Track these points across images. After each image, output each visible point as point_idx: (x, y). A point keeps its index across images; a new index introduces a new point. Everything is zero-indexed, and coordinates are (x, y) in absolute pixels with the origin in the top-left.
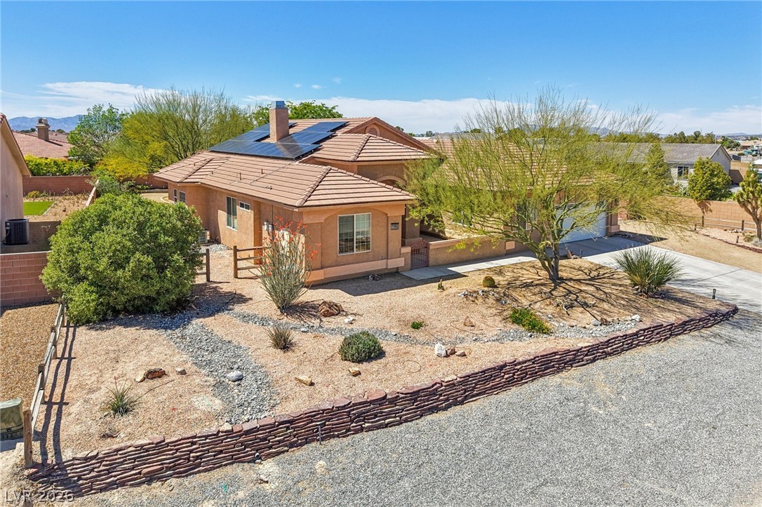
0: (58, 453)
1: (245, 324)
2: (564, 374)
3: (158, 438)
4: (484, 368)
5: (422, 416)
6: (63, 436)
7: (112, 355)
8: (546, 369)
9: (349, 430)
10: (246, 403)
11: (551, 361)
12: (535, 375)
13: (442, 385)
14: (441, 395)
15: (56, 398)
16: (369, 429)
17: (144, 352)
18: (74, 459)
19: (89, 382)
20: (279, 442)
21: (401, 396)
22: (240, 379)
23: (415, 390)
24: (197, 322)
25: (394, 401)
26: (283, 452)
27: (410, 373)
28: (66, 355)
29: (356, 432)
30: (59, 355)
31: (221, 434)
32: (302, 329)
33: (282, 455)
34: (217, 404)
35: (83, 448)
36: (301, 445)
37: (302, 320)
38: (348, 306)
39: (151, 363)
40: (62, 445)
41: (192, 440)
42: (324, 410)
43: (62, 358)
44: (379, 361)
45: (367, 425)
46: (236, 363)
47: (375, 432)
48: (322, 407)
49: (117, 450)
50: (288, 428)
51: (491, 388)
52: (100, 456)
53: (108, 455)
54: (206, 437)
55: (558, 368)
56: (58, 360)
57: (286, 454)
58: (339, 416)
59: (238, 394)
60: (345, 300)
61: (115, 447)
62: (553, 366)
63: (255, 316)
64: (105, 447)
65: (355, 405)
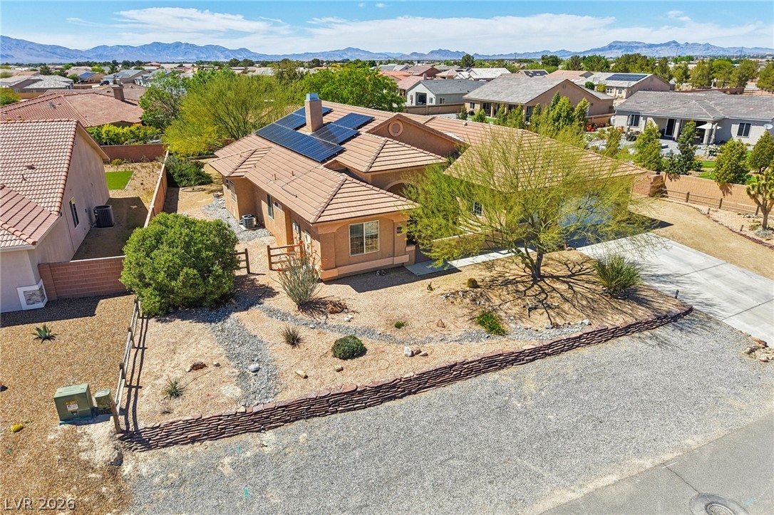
0: (135, 424)
1: (269, 319)
2: (505, 371)
3: (198, 416)
4: (438, 367)
5: (382, 402)
6: (138, 412)
7: (172, 347)
8: (489, 367)
9: (327, 412)
10: (258, 391)
11: (495, 361)
12: (478, 372)
13: (401, 381)
14: (399, 388)
15: (134, 383)
16: (342, 411)
17: (193, 345)
18: (145, 428)
19: (155, 370)
20: (278, 419)
21: (368, 388)
22: (256, 371)
23: (379, 384)
24: (234, 316)
25: (361, 393)
26: (280, 426)
27: (380, 369)
28: (141, 346)
29: (332, 413)
30: (137, 346)
31: (238, 414)
32: (311, 326)
33: (279, 428)
34: (238, 392)
35: (151, 420)
36: (293, 421)
37: (313, 316)
38: (351, 303)
39: (197, 355)
40: (138, 418)
41: (219, 417)
42: (310, 399)
43: (138, 348)
44: (360, 358)
45: (340, 408)
46: (256, 355)
47: (346, 413)
48: (309, 397)
49: (172, 423)
50: (284, 411)
51: (440, 382)
52: (162, 426)
53: (166, 426)
54: (228, 416)
55: (500, 366)
56: (136, 350)
57: (282, 427)
58: (321, 403)
59: (254, 383)
60: (350, 297)
61: (171, 421)
62: (496, 365)
63: (279, 311)
64: (165, 420)
65: (333, 395)
